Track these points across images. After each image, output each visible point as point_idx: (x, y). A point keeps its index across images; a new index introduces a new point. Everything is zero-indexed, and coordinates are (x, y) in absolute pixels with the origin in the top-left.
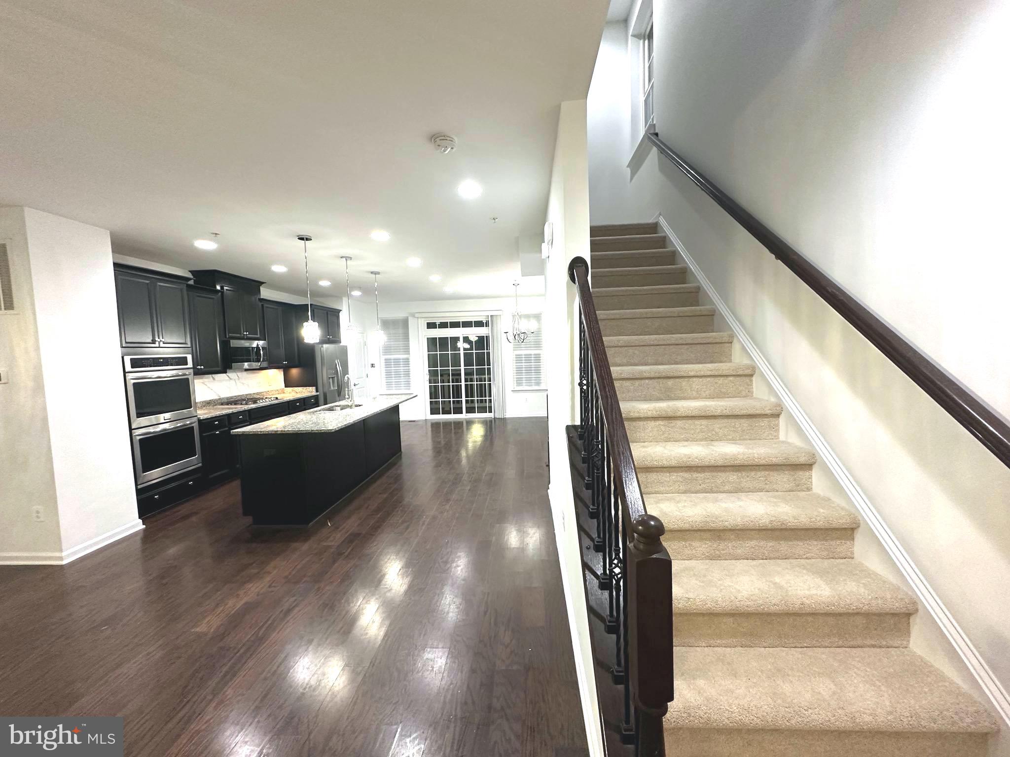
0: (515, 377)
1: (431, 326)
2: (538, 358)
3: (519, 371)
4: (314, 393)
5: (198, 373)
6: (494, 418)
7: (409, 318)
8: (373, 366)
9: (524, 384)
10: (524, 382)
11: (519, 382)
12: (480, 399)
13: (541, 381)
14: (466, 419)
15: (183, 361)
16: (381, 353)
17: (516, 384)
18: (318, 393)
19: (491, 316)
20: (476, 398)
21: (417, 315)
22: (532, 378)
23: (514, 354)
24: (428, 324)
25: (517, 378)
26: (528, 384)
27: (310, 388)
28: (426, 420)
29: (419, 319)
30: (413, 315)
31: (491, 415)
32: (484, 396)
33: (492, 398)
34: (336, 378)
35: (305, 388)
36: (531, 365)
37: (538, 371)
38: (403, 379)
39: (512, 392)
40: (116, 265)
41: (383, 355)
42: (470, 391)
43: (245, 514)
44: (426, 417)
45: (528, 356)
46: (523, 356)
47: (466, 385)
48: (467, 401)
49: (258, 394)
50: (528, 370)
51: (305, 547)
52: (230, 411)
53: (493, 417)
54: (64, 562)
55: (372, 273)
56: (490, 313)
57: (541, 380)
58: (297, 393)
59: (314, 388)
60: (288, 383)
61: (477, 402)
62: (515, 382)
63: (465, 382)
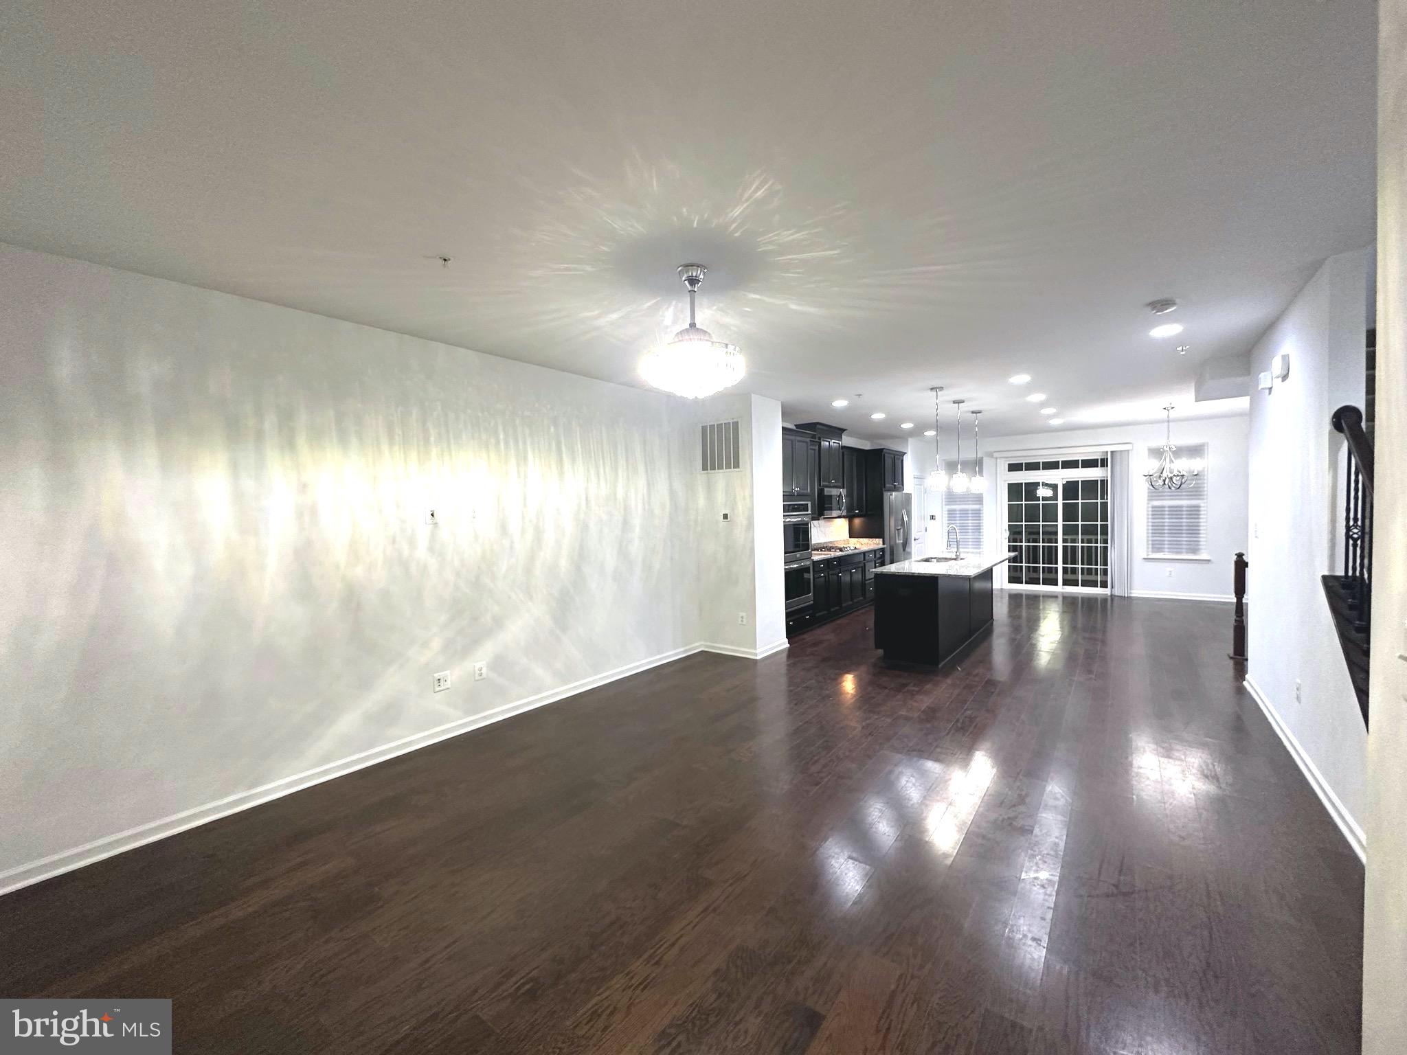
0: (1150, 539)
1: (1014, 467)
2: (1195, 512)
3: (1157, 530)
4: (881, 546)
5: (813, 519)
6: (1112, 595)
7: (984, 458)
8: (933, 517)
9: (1166, 550)
10: (1166, 546)
11: (1157, 546)
12: (1088, 568)
13: (1201, 547)
14: (1063, 593)
15: (805, 508)
16: (944, 503)
17: (1150, 549)
18: (885, 546)
19: (1112, 452)
20: (1080, 566)
21: (996, 455)
22: (1182, 541)
23: (1150, 505)
24: (1010, 465)
25: (1153, 541)
26: (1175, 550)
27: (877, 540)
28: (1002, 589)
29: (998, 460)
30: (990, 455)
31: (1107, 591)
32: (1094, 563)
33: (1109, 567)
34: (902, 530)
35: (871, 540)
36: (1181, 522)
37: (1194, 530)
38: (970, 536)
39: (1144, 560)
40: (784, 429)
41: (946, 505)
42: (1070, 555)
43: (877, 647)
44: (1002, 586)
45: (1176, 511)
46: (1167, 509)
47: (1065, 548)
48: (1065, 570)
49: (831, 543)
50: (1176, 530)
51: (949, 681)
52: (826, 557)
53: (1109, 594)
54: (758, 658)
55: (973, 412)
56: (1109, 449)
57: (1199, 545)
58: (862, 544)
59: (881, 540)
60: (852, 534)
61: (1082, 573)
62: (1150, 546)
63: (1063, 543)
